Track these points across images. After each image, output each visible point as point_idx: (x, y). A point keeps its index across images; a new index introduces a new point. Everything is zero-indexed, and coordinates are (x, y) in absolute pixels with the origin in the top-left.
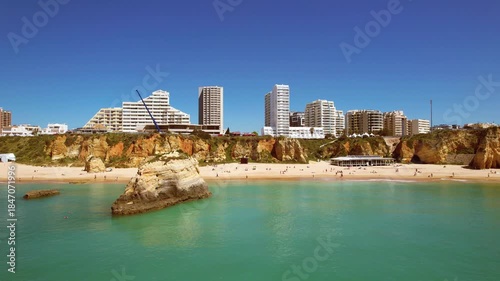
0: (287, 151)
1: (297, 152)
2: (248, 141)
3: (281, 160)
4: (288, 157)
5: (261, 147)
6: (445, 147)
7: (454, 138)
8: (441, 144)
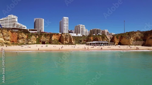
0: (66, 39)
1: (71, 40)
2: (48, 35)
3: (63, 43)
4: (66, 42)
5: (54, 38)
6: (132, 38)
7: (135, 35)
8: (131, 37)
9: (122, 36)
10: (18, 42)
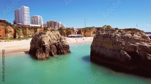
6: (92, 32)
7: (93, 29)
9: (85, 30)
10: (7, 37)
